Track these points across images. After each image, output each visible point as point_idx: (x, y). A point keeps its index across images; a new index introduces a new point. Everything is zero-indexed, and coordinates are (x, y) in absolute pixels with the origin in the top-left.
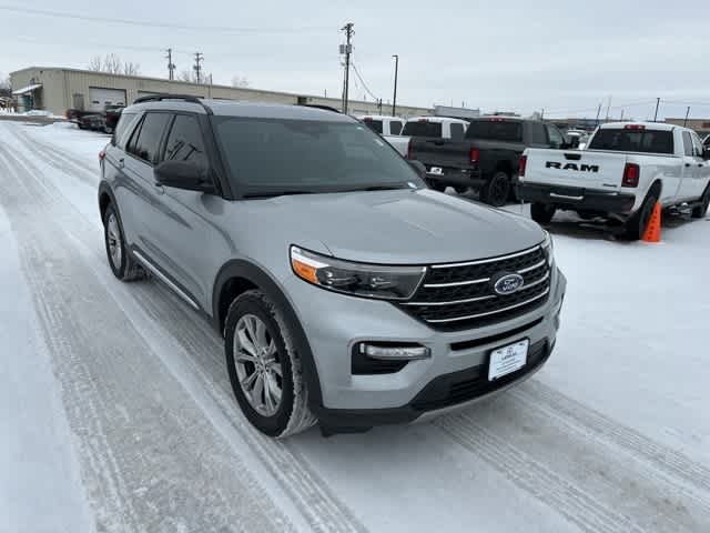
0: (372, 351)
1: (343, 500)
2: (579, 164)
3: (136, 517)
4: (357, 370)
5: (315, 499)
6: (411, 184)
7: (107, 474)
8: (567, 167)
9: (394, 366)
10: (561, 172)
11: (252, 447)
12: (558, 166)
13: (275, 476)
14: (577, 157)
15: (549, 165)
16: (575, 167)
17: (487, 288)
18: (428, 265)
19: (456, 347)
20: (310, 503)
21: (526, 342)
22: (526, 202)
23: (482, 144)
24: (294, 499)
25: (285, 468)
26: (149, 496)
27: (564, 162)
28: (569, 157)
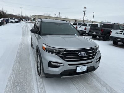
0: (53, 63)
1: (46, 89)
2: (123, 33)
3: (13, 85)
4: (49, 66)
5: (41, 88)
6: (76, 35)
7: (13, 77)
8: (120, 34)
9: (57, 67)
10: (119, 34)
11: (36, 77)
12: (118, 33)
13: (37, 83)
14: (122, 32)
15: (116, 33)
16: (122, 34)
17: (77, 54)
18: (65, 49)
19: (69, 65)
20: (40, 89)
21: (86, 66)
22: (111, 40)
23: (104, 28)
24: (38, 87)
25: (39, 82)
26: (16, 82)
27: (119, 33)
28: (120, 32)
